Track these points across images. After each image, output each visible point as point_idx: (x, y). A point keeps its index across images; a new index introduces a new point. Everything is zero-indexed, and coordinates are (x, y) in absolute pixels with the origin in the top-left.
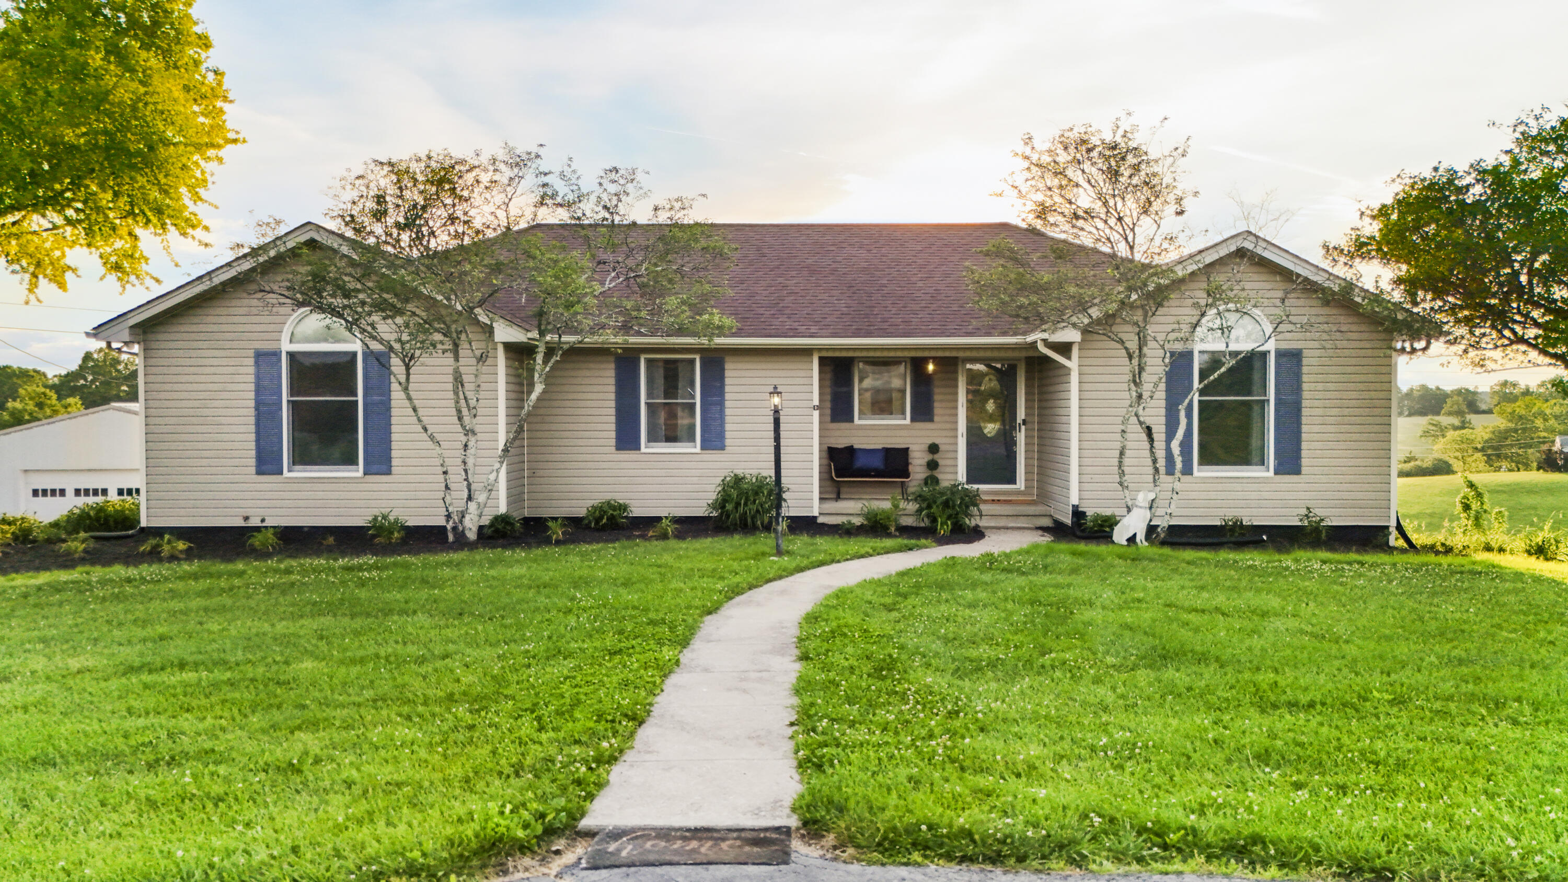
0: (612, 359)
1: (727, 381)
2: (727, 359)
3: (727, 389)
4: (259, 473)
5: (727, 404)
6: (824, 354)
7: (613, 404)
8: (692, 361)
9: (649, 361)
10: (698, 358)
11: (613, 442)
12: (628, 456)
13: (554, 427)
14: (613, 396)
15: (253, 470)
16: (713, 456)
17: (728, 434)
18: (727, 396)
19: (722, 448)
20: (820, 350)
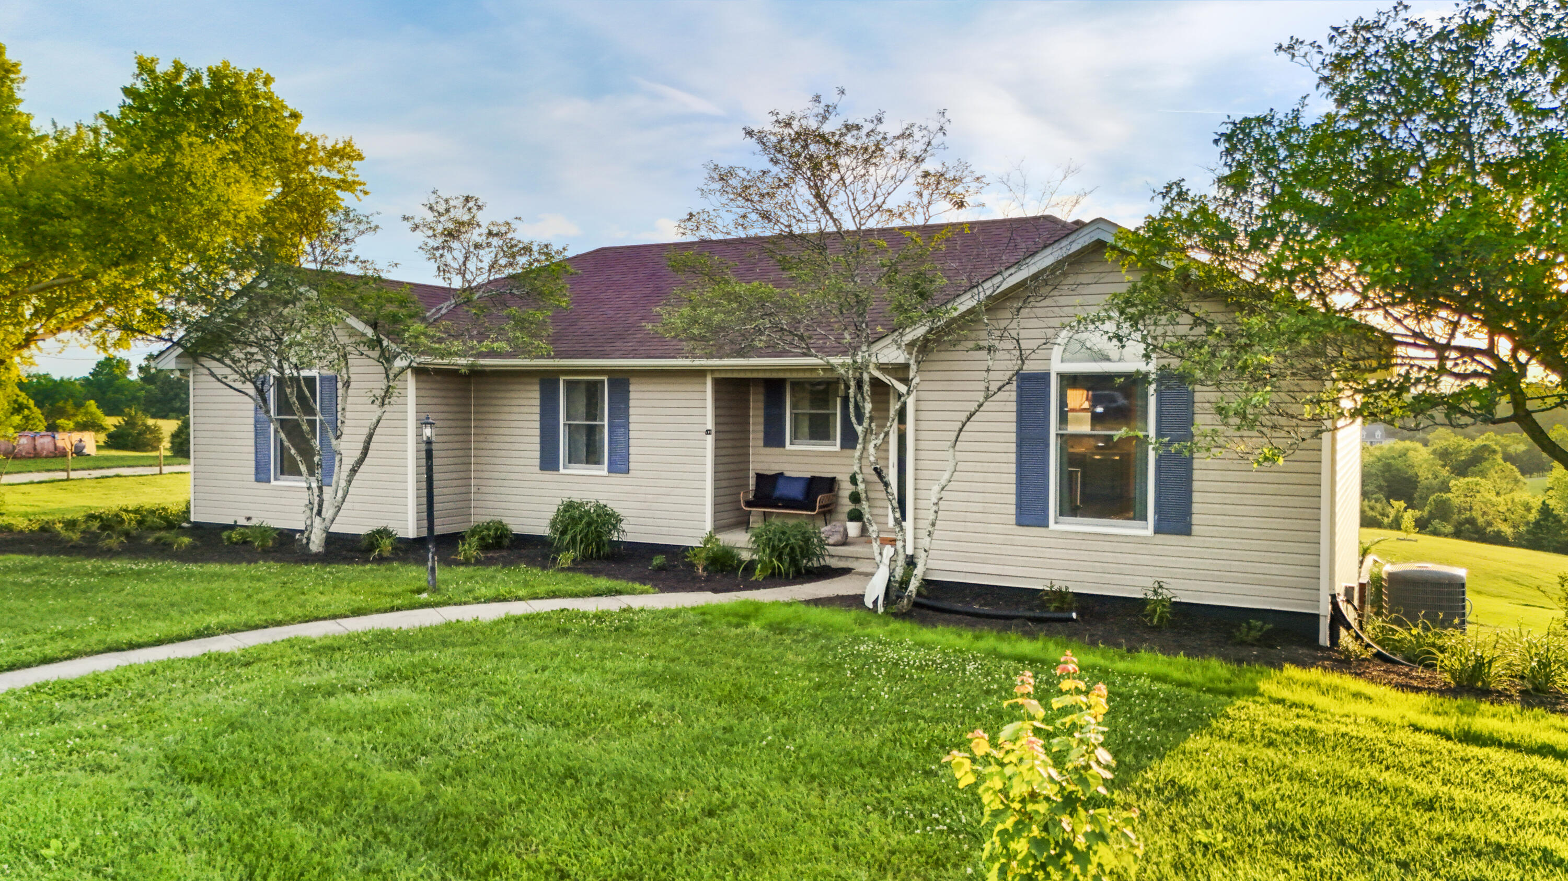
0: (537, 380)
1: (632, 403)
2: (632, 380)
3: (632, 411)
4: (257, 480)
5: (632, 427)
6: (718, 375)
7: (538, 425)
8: (603, 382)
9: (568, 384)
10: (605, 378)
11: (537, 462)
12: (548, 476)
13: (495, 446)
14: (537, 417)
15: (253, 477)
16: (617, 479)
17: (632, 458)
18: (632, 419)
19: (627, 471)
20: (712, 371)
